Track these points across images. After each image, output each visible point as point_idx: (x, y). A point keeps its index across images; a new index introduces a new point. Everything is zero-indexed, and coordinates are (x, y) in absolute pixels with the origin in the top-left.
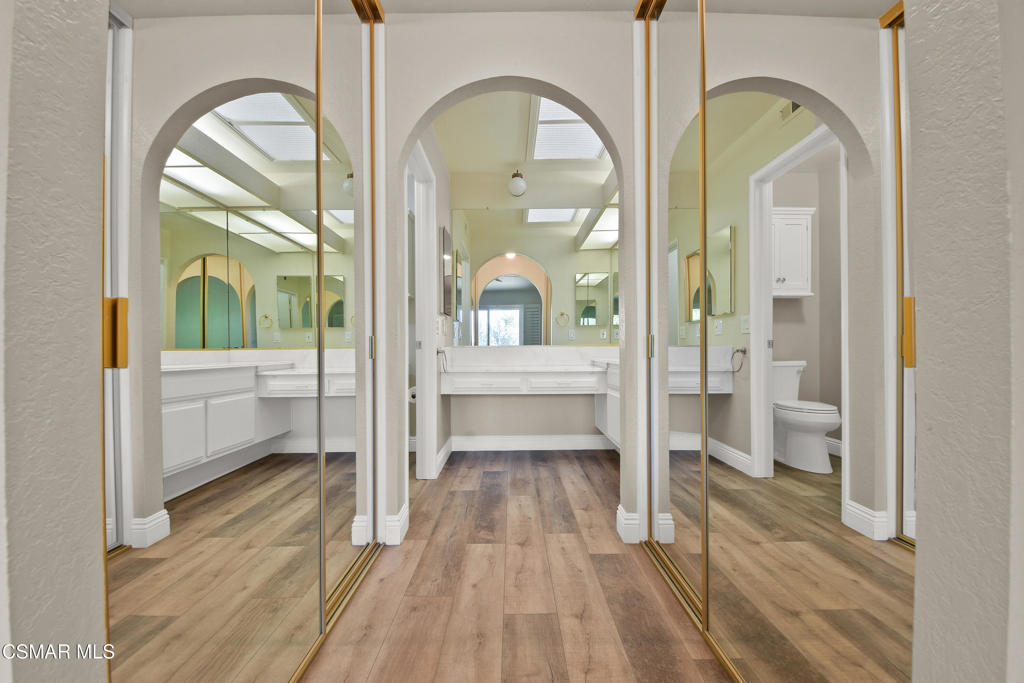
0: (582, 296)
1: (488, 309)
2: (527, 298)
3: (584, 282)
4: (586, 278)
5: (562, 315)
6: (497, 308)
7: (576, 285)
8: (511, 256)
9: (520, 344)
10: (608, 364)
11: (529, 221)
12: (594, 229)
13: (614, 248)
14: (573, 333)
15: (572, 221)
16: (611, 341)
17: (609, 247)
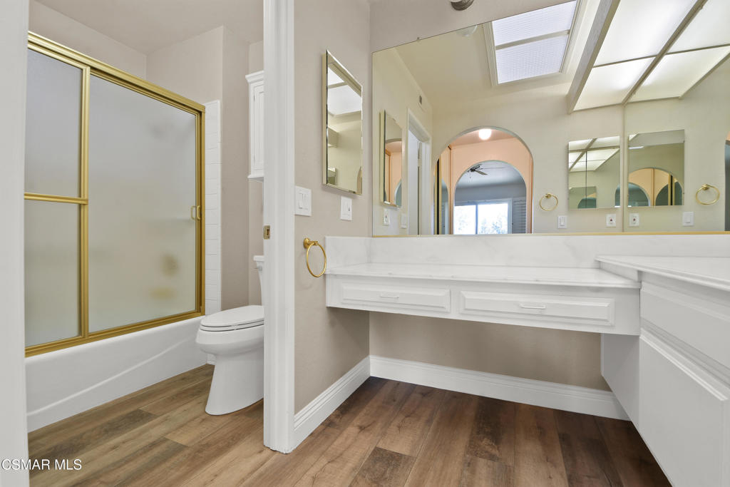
0: (578, 183)
1: (476, 204)
2: (514, 191)
3: (580, 165)
4: (583, 158)
5: (548, 196)
6: (485, 202)
7: (569, 172)
8: (485, 134)
9: (508, 232)
11: (500, 81)
12: (596, 63)
13: (627, 102)
14: (563, 219)
15: (562, 70)
16: (624, 229)
17: (620, 100)
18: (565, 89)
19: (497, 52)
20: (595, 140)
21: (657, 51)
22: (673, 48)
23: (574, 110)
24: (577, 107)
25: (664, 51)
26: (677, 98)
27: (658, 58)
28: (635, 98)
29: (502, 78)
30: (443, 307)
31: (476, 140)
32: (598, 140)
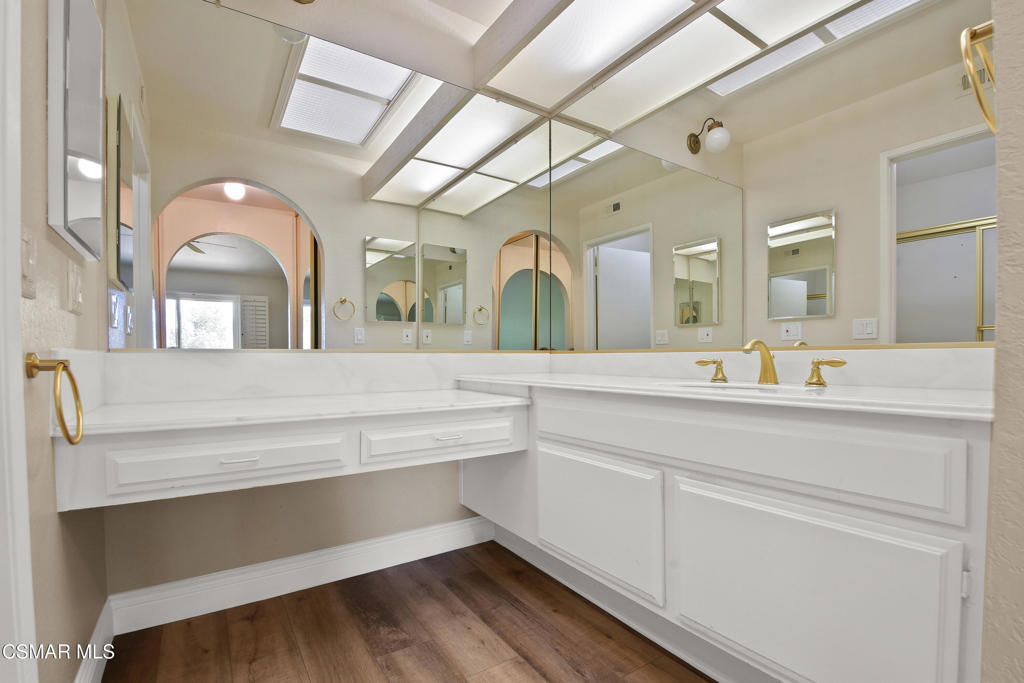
5: (343, 301)
8: (235, 191)
10: (530, 388)
11: (285, 124)
12: (418, 155)
13: (423, 207)
14: (361, 333)
15: (364, 142)
16: (419, 346)
17: (416, 203)
18: (362, 168)
19: (298, 83)
20: (374, 239)
21: (467, 165)
22: (483, 169)
23: (373, 198)
24: (379, 195)
25: (473, 168)
26: (461, 216)
27: (466, 172)
28: (432, 205)
29: (288, 122)
30: (338, 460)
31: (221, 198)
32: (376, 241)
